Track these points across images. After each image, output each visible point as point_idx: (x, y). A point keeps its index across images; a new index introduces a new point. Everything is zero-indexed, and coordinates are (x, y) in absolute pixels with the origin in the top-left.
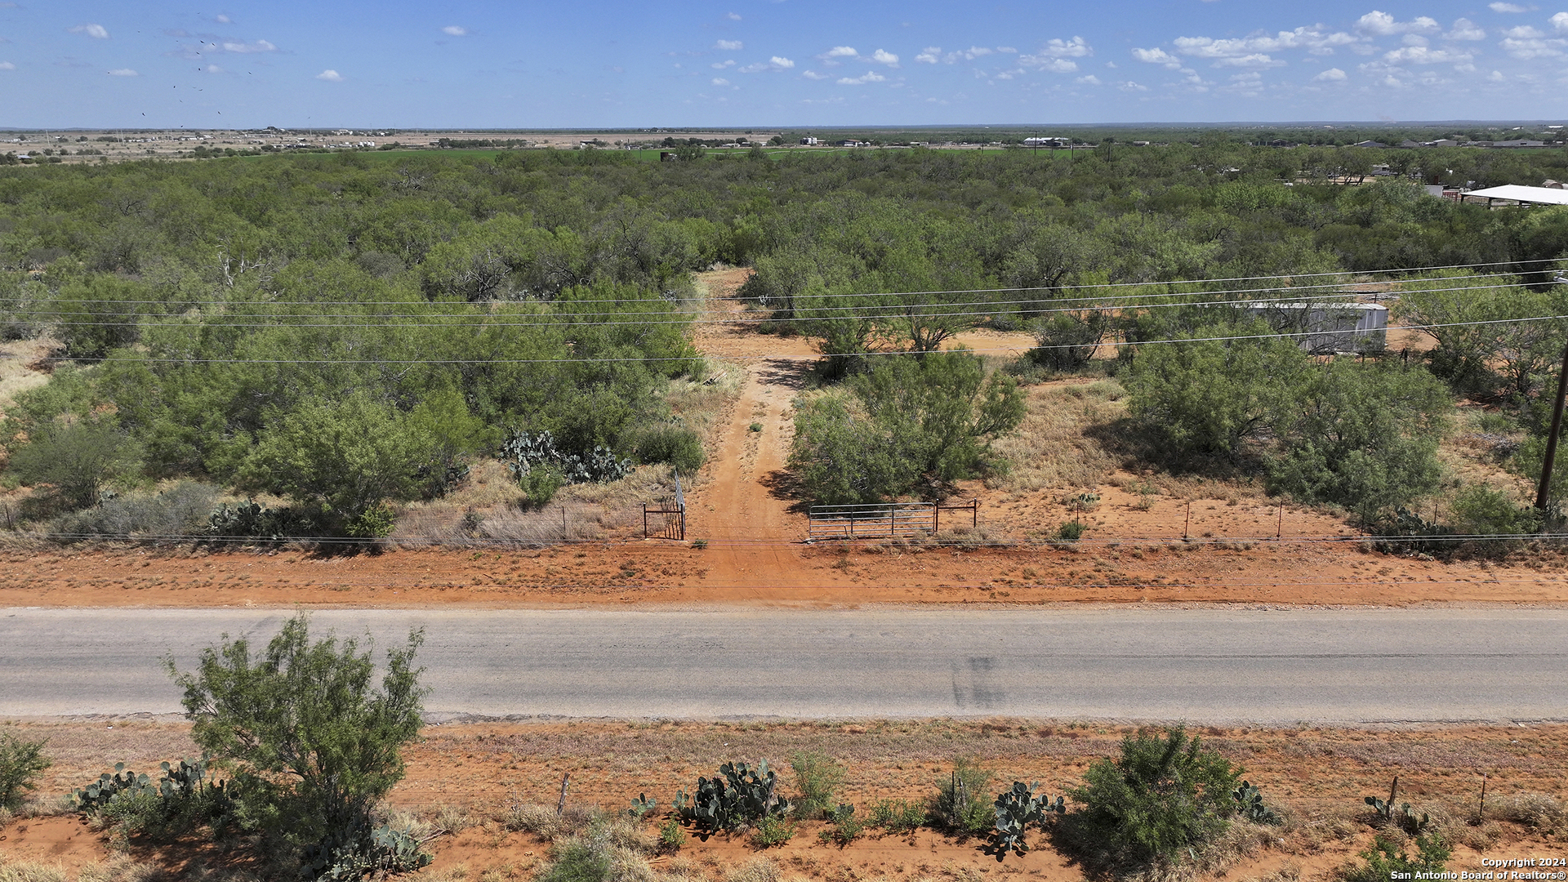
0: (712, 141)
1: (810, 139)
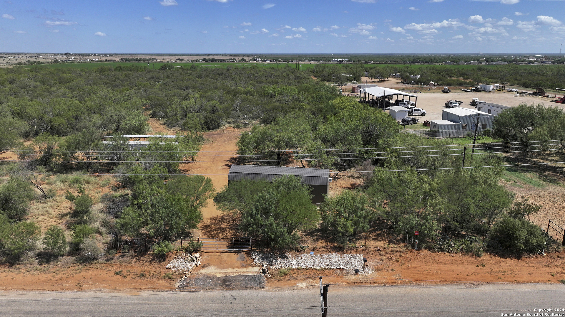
0: (219, 60)
1: (258, 59)
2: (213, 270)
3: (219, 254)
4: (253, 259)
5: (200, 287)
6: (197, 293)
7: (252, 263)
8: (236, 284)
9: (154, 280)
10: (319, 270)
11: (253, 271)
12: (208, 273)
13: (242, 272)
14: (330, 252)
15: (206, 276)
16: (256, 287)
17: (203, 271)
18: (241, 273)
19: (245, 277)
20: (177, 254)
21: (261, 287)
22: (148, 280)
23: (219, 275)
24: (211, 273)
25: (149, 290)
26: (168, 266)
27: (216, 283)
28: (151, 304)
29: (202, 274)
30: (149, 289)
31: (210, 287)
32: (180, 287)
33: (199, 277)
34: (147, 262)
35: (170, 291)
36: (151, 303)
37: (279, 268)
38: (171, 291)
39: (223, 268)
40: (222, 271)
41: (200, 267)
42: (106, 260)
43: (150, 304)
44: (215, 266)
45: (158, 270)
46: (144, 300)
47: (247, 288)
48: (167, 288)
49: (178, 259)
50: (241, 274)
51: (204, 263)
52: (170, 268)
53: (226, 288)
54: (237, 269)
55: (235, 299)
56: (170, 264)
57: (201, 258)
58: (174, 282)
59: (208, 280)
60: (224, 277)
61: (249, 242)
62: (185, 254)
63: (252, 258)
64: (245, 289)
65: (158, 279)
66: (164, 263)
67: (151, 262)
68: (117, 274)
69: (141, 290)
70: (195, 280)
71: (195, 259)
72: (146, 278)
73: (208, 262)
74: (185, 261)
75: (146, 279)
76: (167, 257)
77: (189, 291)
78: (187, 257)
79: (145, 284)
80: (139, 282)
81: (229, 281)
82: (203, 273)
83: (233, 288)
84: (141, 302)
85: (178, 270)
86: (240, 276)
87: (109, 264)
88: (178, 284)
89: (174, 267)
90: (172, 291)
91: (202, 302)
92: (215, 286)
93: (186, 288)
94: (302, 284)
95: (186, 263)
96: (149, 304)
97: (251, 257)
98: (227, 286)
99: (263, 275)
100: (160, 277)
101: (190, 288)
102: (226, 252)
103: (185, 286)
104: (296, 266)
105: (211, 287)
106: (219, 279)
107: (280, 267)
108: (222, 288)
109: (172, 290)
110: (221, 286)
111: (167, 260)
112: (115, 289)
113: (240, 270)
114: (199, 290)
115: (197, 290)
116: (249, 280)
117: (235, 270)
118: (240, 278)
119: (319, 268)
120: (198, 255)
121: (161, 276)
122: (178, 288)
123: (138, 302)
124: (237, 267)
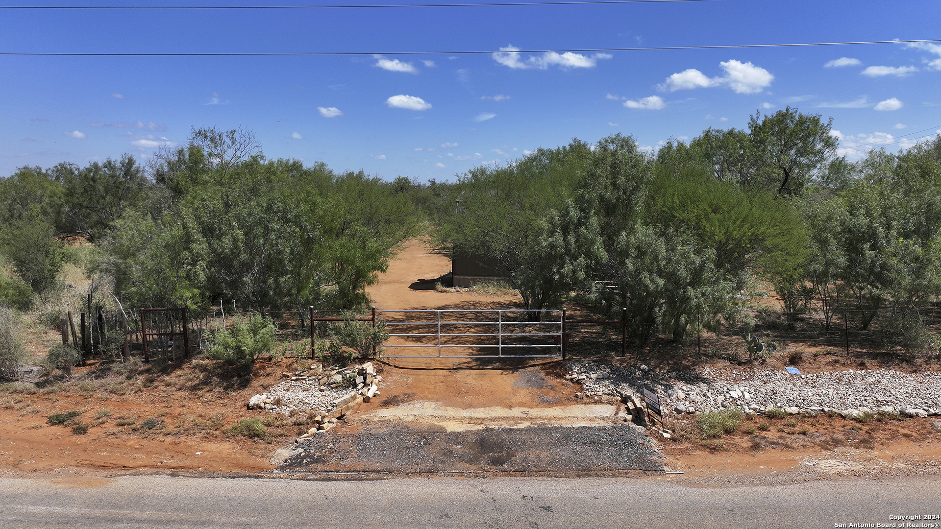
2: (430, 411)
3: (446, 373)
4: (579, 382)
5: (377, 466)
6: (366, 486)
7: (579, 394)
8: (532, 457)
9: (192, 441)
10: (857, 420)
11: (592, 416)
12: (411, 418)
13: (549, 419)
14: (862, 365)
15: (401, 431)
16: (625, 468)
17: (388, 413)
18: (546, 421)
19: (567, 435)
20: (295, 365)
21: (651, 468)
22: (169, 439)
23: (452, 427)
24: (425, 421)
25: (157, 473)
26: (254, 400)
27: (449, 453)
28: (143, 522)
29: (384, 422)
30: (156, 469)
31: (423, 467)
32: (291, 465)
33: (373, 431)
34: (180, 389)
35: (245, 477)
36: (145, 515)
37: (689, 413)
38: (249, 476)
39: (470, 406)
40: (466, 413)
41: (376, 401)
42: (37, 385)
43: (138, 522)
44: (437, 400)
45: (215, 412)
46: (115, 506)
47: (585, 472)
48: (239, 466)
49: (296, 380)
50: (544, 424)
51: (393, 393)
52: (262, 405)
53: (493, 468)
54: (526, 409)
55: (548, 509)
56: (264, 396)
57: (379, 377)
58: (270, 446)
59: (409, 440)
60: (477, 432)
61: (558, 328)
62: (324, 366)
63: (571, 380)
64: (579, 476)
65: (207, 438)
66: (245, 392)
67: (194, 388)
68: (57, 421)
69: (123, 472)
70: (357, 439)
71: (360, 380)
72: (160, 436)
73: (409, 391)
74: (322, 387)
75: (161, 438)
76: (256, 375)
77: (330, 479)
78: (329, 376)
79: (149, 453)
80: (131, 446)
81: (500, 446)
82: (392, 418)
83: (523, 471)
84: (97, 512)
85: (292, 414)
86: (544, 430)
87: (44, 394)
88: (283, 453)
89: (278, 402)
90: (257, 477)
91: (389, 519)
92: (443, 462)
93: (319, 467)
94: (829, 464)
95: (324, 393)
96: (130, 520)
97: (568, 377)
98: (497, 462)
99: (640, 429)
100: (217, 432)
101: (337, 468)
102: (471, 368)
103: (317, 461)
104: (754, 406)
105: (428, 465)
106: (457, 437)
107: (691, 409)
108: (473, 468)
109: (257, 472)
110: (470, 462)
111: (255, 383)
112: (16, 465)
113: (535, 412)
114: (372, 475)
115: (363, 475)
116: (585, 444)
117: (516, 412)
118: (545, 438)
119: (855, 413)
120: (369, 367)
121: (223, 429)
122: (282, 468)
123: (83, 511)
124: (522, 404)
